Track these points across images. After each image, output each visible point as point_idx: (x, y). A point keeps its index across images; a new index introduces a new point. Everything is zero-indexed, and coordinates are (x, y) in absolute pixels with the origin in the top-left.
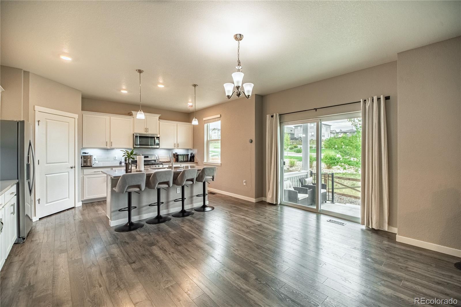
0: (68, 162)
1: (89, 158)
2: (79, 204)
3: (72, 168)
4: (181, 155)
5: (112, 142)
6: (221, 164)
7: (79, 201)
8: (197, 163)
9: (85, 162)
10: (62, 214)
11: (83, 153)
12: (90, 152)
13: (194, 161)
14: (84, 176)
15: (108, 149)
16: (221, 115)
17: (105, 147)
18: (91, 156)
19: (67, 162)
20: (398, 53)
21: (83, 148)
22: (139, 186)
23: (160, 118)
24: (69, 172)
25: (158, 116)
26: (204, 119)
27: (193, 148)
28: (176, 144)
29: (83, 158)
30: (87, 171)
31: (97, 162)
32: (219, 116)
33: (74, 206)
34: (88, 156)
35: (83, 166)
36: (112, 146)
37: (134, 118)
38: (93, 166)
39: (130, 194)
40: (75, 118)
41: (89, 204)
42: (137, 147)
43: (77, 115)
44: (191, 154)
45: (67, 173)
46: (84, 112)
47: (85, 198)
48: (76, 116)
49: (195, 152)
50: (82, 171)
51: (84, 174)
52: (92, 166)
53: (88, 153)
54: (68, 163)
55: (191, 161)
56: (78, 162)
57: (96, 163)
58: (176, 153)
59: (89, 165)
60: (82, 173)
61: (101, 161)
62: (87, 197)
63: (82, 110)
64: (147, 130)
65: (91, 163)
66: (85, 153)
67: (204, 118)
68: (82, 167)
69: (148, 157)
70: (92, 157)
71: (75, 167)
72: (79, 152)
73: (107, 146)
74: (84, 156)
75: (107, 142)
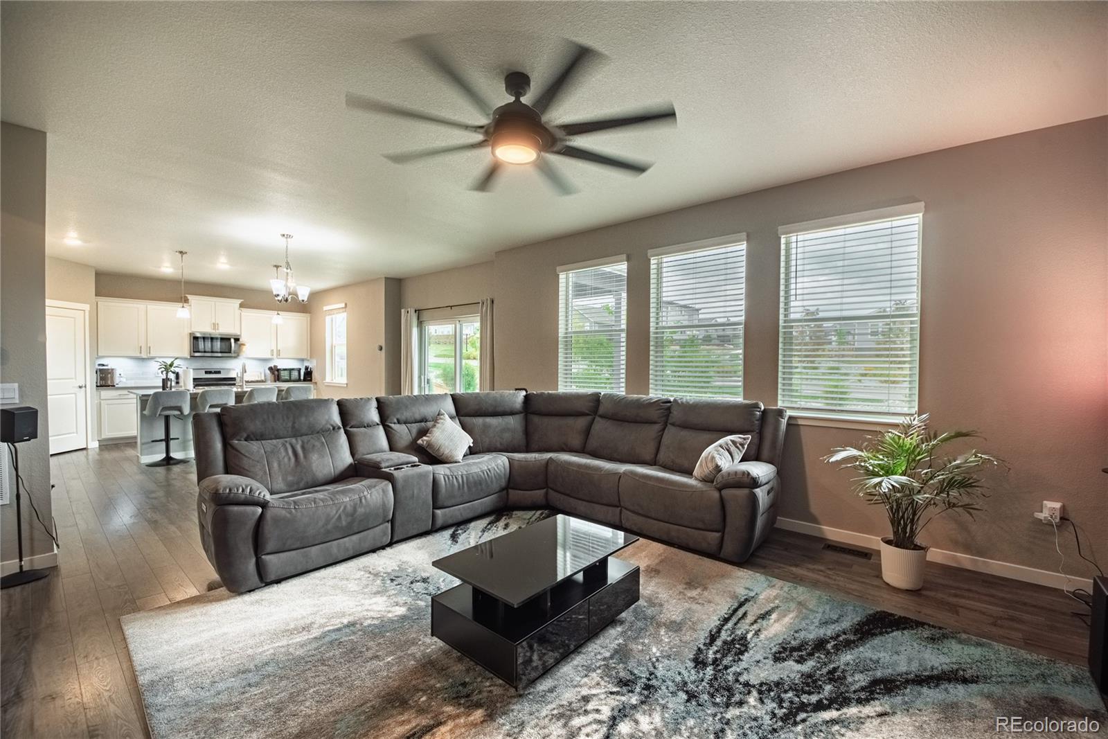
0: (74, 377)
1: (110, 373)
2: (94, 445)
3: (80, 387)
4: (285, 370)
5: (150, 348)
6: (347, 384)
7: (93, 440)
8: (316, 383)
9: (102, 379)
10: (67, 455)
11: (99, 365)
12: (110, 363)
13: (311, 380)
14: (102, 401)
15: (143, 359)
16: (346, 304)
17: (139, 355)
18: (112, 370)
19: (72, 379)
20: (496, 253)
21: (99, 357)
22: (179, 409)
23: (241, 306)
24: (75, 394)
25: (239, 301)
26: (325, 308)
27: (311, 358)
28: (275, 351)
29: (98, 373)
30: (106, 393)
31: (124, 380)
32: (343, 305)
33: (85, 447)
34: (108, 369)
35: (99, 385)
36: (150, 353)
37: (190, 305)
38: (117, 386)
39: (167, 418)
40: (84, 311)
41: (110, 445)
42: (197, 354)
43: (89, 305)
44: (307, 368)
45: (74, 395)
46: (99, 298)
47: (104, 437)
48: (87, 307)
49: (312, 365)
50: (98, 393)
51: (102, 398)
52: (114, 386)
53: (107, 366)
54: (74, 380)
55: (305, 380)
56: (91, 379)
57: (120, 380)
58: (275, 366)
59: (109, 383)
60: (98, 397)
61: (131, 379)
62: (108, 434)
63: (96, 295)
64: (215, 326)
65: (112, 380)
66: (103, 365)
67: (326, 305)
68: (97, 386)
69: (219, 372)
70: (114, 371)
71: (85, 387)
72: (92, 363)
73: (141, 353)
74: (100, 370)
75: (141, 347)
